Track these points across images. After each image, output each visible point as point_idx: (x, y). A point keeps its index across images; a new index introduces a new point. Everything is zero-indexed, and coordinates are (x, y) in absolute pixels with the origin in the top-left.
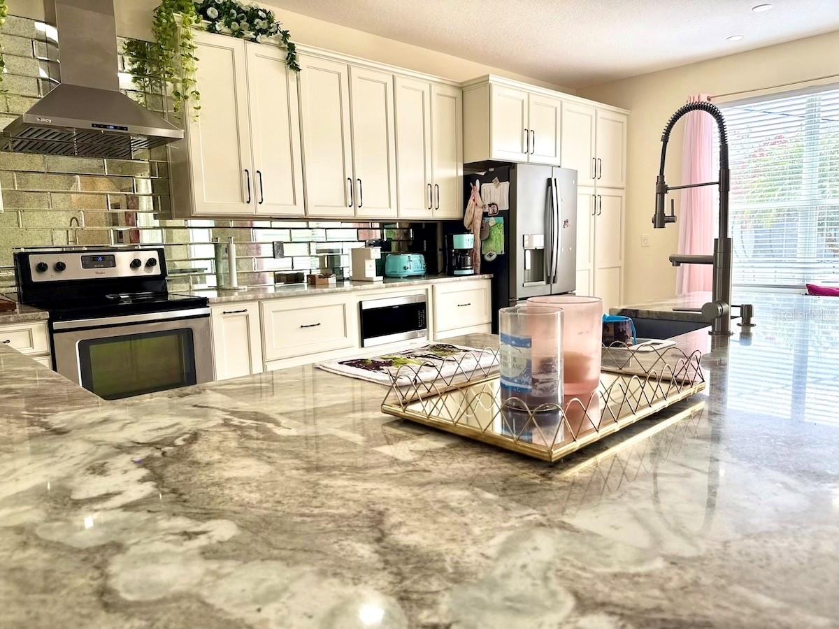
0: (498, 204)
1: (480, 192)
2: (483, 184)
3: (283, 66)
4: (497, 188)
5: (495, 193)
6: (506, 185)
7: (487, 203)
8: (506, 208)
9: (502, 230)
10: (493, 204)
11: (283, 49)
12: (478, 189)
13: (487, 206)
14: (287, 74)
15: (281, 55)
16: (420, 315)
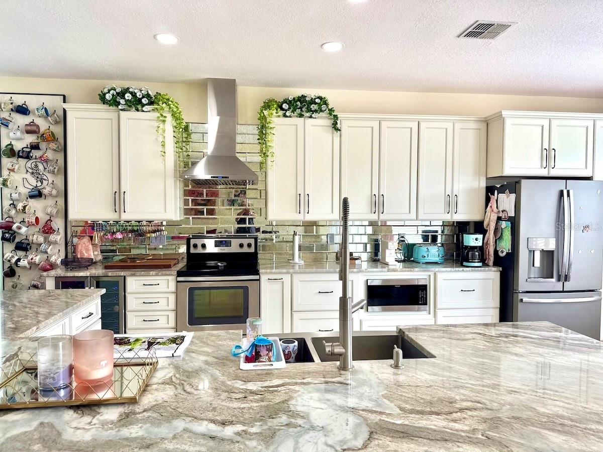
0: (508, 210)
1: (497, 201)
2: (500, 194)
3: (331, 129)
4: (507, 198)
5: (506, 201)
6: (513, 196)
7: (501, 209)
8: (513, 215)
9: (510, 232)
10: (504, 211)
11: (331, 119)
12: (496, 198)
13: (501, 212)
14: (333, 133)
15: (329, 122)
16: (421, 294)
